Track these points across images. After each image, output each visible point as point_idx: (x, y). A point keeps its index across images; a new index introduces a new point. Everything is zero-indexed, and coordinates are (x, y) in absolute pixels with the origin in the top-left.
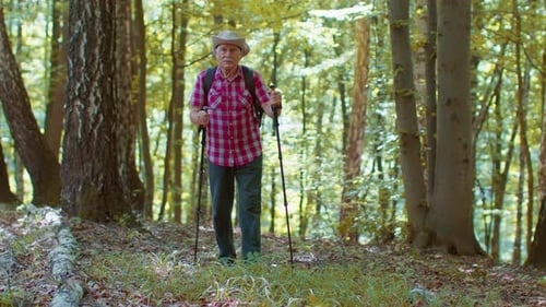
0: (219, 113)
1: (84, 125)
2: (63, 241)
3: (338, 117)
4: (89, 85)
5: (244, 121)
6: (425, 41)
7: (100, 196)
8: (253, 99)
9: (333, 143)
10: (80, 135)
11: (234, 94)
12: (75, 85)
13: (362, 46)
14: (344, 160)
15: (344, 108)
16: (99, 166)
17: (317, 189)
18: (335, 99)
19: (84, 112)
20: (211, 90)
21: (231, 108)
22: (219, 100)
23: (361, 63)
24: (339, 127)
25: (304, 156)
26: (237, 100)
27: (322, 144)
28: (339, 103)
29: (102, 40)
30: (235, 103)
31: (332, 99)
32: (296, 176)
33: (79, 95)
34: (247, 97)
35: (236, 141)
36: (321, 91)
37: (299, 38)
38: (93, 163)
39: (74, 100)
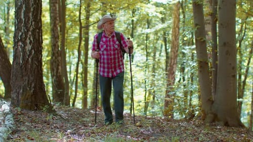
0: (105, 52)
1: (24, 56)
2: (6, 123)
3: (163, 54)
4: (26, 33)
5: (116, 56)
6: (211, 12)
7: (32, 96)
8: (120, 45)
9: (161, 66)
10: (21, 62)
11: (112, 43)
12: (18, 34)
13: (176, 17)
14: (166, 74)
15: (166, 50)
16: (32, 78)
17: (153, 89)
18: (162, 45)
19: (24, 48)
20: (101, 42)
21: (110, 50)
22: (105, 46)
23: (175, 26)
24: (163, 59)
25: (147, 72)
26: (114, 46)
27: (156, 67)
28: (164, 47)
29: (34, 8)
30: (112, 48)
31: (160, 45)
32: (143, 82)
33: (21, 39)
34: (118, 45)
35: (113, 65)
36: (155, 41)
37: (144, 13)
38: (29, 77)
39: (18, 42)
